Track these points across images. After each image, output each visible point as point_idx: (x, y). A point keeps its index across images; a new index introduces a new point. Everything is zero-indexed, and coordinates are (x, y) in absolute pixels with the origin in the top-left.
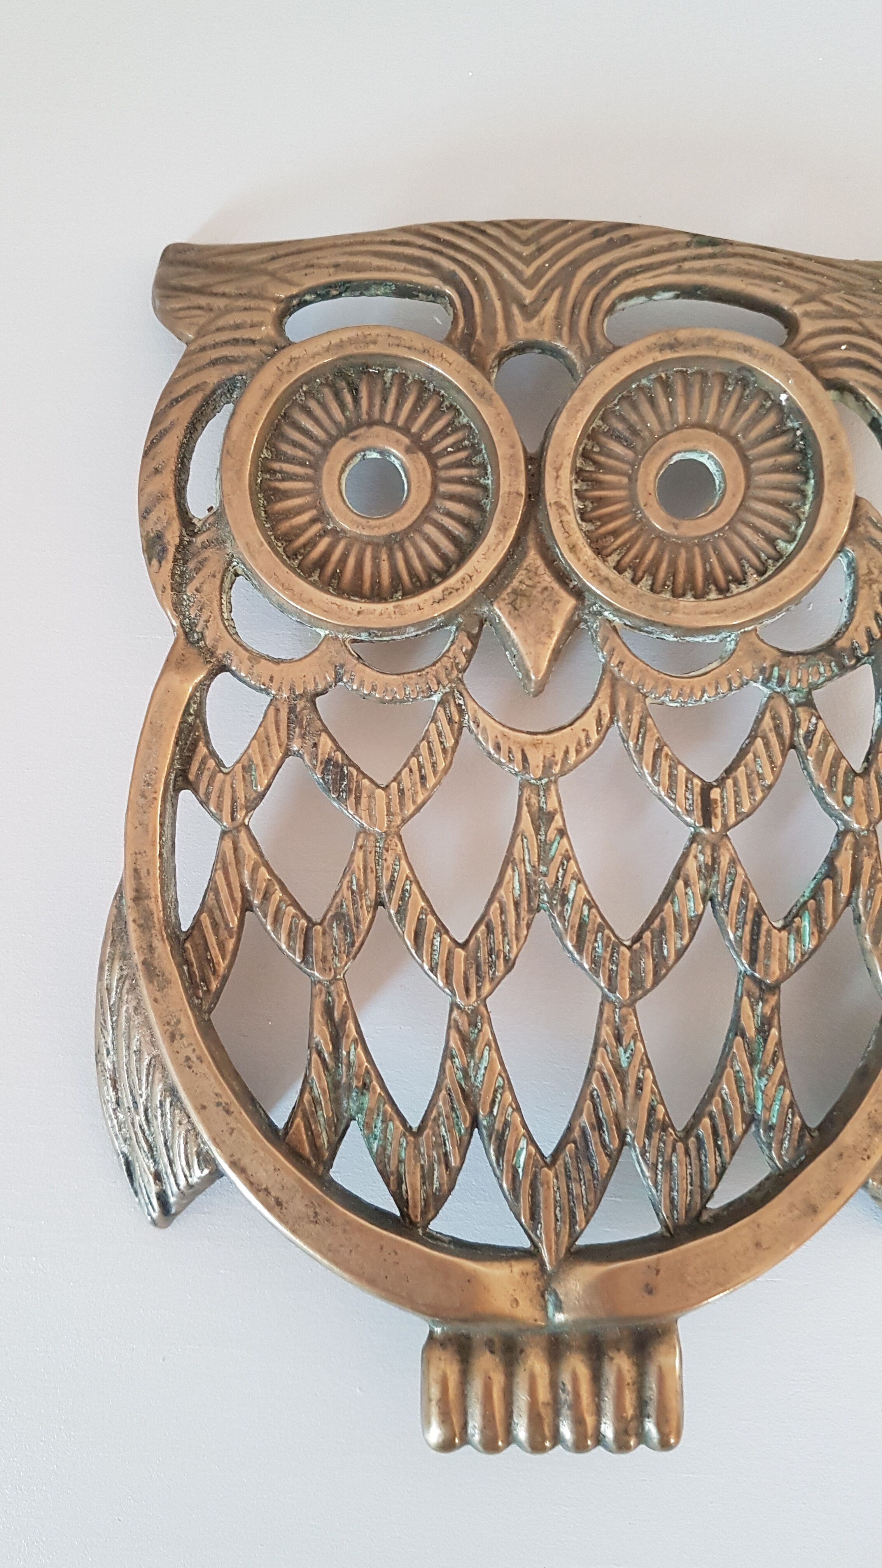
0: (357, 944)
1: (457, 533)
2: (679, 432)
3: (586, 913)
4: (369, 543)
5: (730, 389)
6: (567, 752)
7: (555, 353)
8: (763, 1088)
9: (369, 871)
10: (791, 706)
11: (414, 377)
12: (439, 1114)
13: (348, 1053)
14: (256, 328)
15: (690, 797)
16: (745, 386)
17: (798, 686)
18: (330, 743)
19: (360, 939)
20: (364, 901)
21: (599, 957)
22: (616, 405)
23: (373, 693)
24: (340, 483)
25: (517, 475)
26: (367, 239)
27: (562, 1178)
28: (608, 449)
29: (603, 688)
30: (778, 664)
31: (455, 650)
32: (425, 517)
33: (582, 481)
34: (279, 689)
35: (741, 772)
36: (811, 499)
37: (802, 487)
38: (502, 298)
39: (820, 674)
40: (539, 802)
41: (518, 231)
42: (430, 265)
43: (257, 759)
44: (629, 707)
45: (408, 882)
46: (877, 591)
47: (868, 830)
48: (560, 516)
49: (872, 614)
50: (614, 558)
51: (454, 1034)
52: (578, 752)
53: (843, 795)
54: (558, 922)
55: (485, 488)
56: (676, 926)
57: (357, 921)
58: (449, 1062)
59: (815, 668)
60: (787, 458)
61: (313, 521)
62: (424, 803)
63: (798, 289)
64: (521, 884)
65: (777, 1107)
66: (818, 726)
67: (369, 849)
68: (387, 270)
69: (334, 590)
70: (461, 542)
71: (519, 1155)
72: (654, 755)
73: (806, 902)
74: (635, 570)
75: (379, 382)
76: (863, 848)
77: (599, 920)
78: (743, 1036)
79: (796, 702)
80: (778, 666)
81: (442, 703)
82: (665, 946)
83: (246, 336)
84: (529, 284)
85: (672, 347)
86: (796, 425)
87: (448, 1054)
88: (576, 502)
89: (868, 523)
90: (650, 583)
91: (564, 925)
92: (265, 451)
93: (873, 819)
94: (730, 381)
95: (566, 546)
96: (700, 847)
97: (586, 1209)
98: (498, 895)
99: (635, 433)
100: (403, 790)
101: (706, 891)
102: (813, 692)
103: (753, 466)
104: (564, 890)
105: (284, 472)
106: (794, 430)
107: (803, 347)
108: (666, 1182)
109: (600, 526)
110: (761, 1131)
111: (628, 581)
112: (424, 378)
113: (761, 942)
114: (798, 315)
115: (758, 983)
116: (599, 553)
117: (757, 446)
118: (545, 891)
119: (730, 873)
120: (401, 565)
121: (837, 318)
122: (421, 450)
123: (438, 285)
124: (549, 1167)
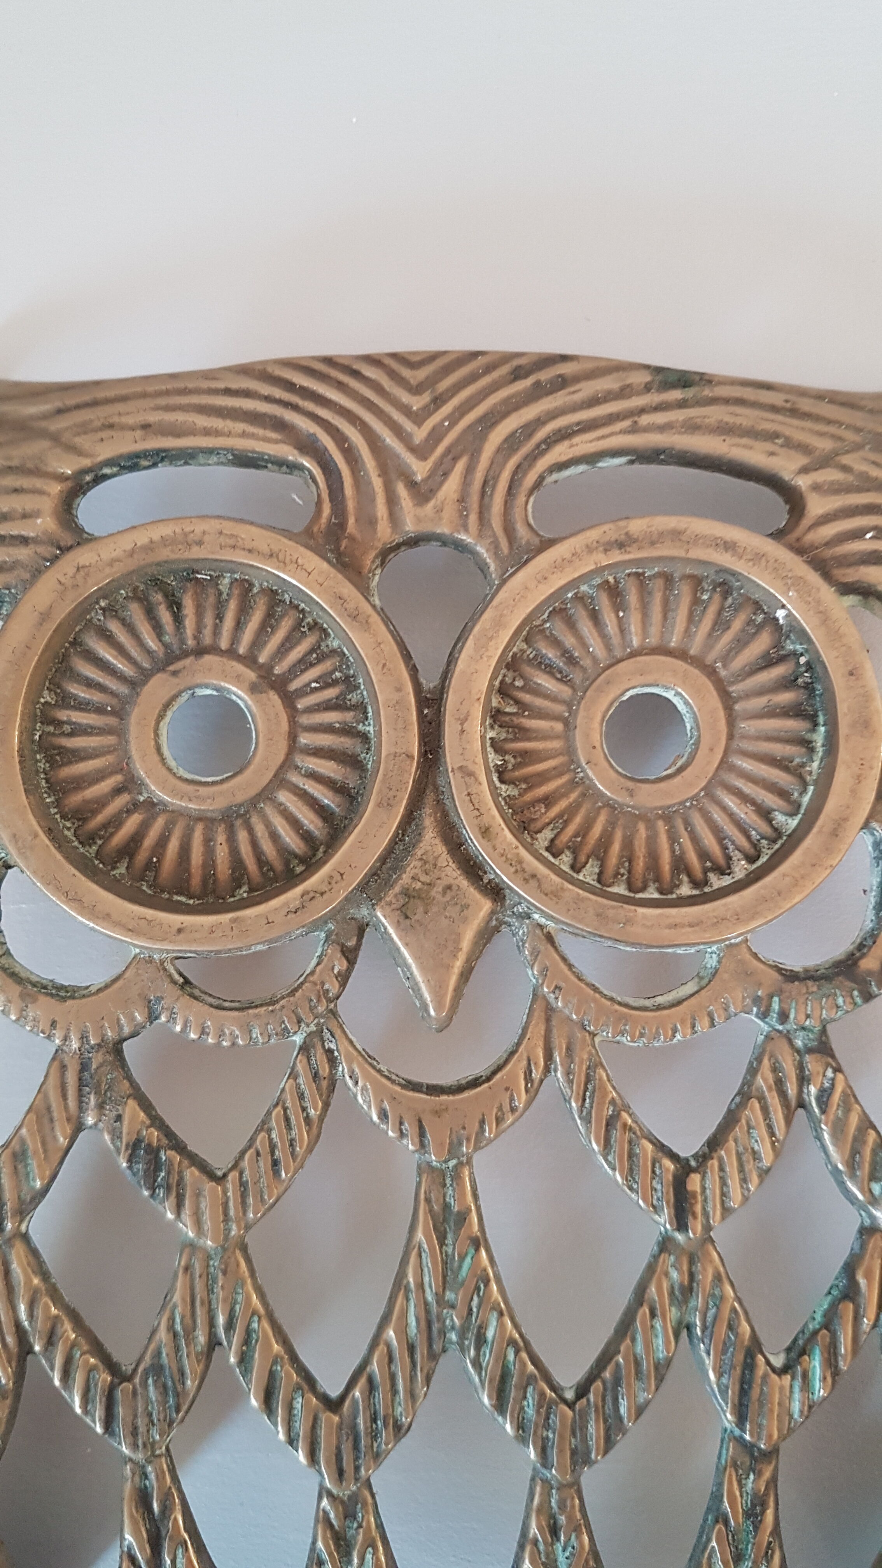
0: (183, 1408)
1: (326, 801)
2: (632, 660)
3: (511, 1358)
4: (200, 819)
5: (705, 597)
7: (460, 547)
9: (198, 1303)
10: (798, 1051)
11: (261, 585)
14: (29, 521)
15: (659, 1187)
16: (726, 594)
17: (807, 1023)
18: (140, 1114)
20: (192, 1347)
21: (529, 1420)
22: (545, 621)
23: (203, 1037)
24: (157, 735)
25: (405, 728)
26: (191, 385)
28: (535, 683)
29: (533, 1023)
30: (780, 992)
31: (322, 970)
32: (279, 780)
33: (500, 726)
34: (66, 1038)
35: (728, 1146)
36: (820, 754)
37: (808, 736)
38: (384, 472)
39: (838, 1007)
40: (444, 1196)
41: (406, 372)
42: (280, 425)
43: (33, 1144)
44: (569, 1050)
45: (256, 1318)
48: (467, 786)
51: (322, 1533)
52: (498, 1117)
53: (870, 1180)
54: (472, 1371)
55: (364, 737)
56: (637, 1373)
57: (183, 1374)
59: (831, 998)
60: (786, 697)
61: (118, 791)
62: (277, 1201)
63: (804, 448)
64: (417, 1321)
66: (836, 1082)
67: (197, 1273)
68: (217, 433)
69: (150, 887)
70: (332, 814)
72: (607, 1124)
73: (814, 1332)
74: (575, 852)
75: (211, 591)
77: (531, 1368)
78: (727, 1524)
79: (805, 1045)
80: (778, 996)
81: (305, 1049)
82: (621, 1401)
83: (15, 532)
84: (421, 452)
85: (621, 545)
86: (799, 648)
87: (316, 1559)
88: (492, 755)
90: (597, 870)
91: (479, 1376)
92: (46, 692)
94: (705, 587)
95: (476, 830)
96: (672, 1258)
98: (384, 1336)
99: (571, 660)
100: (246, 1182)
101: (681, 1322)
102: (831, 1031)
103: (737, 707)
104: (480, 1326)
105: (74, 723)
106: (796, 655)
107: (811, 537)
109: (525, 792)
111: (566, 868)
112: (274, 588)
113: (755, 1393)
114: (804, 489)
115: (748, 1448)
116: (525, 829)
117: (743, 680)
118: (453, 1328)
119: (713, 1295)
120: (245, 850)
121: (859, 490)
122: (273, 688)
123: (291, 455)
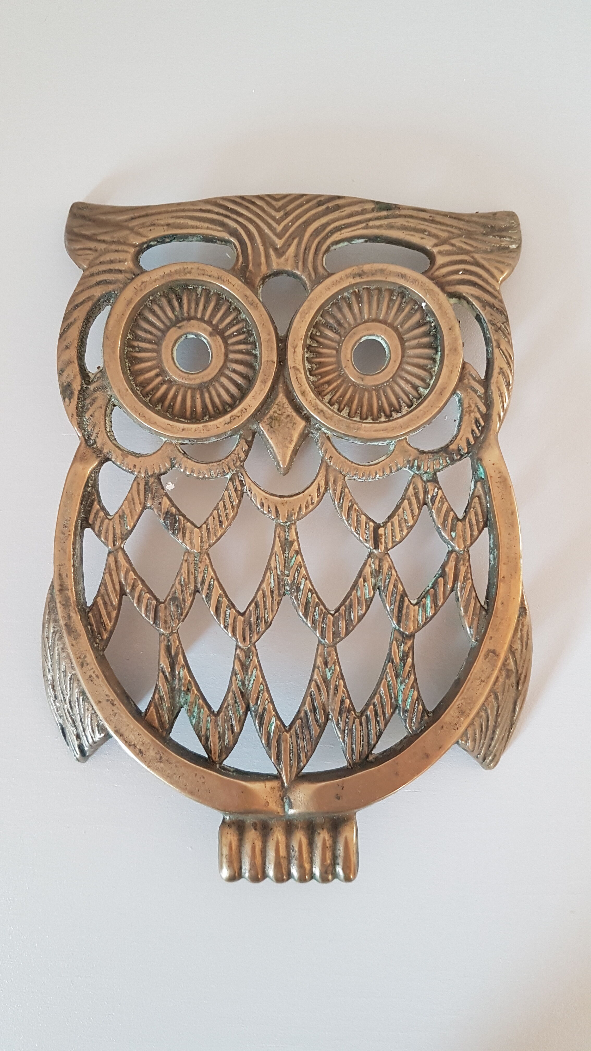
0: (184, 614)
1: (239, 382)
2: (364, 324)
3: (310, 596)
4: (189, 388)
5: (394, 298)
6: (300, 508)
7: (295, 276)
8: (402, 690)
9: (191, 574)
10: (424, 482)
11: (214, 291)
12: (229, 705)
13: (179, 673)
14: (122, 263)
15: (368, 532)
16: (403, 297)
17: (428, 471)
18: (168, 502)
19: (186, 611)
20: (188, 590)
21: (317, 620)
22: (329, 308)
23: (192, 474)
24: (172, 353)
25: (272, 350)
26: (186, 208)
27: (294, 737)
28: (325, 334)
29: (321, 471)
30: (417, 458)
31: (238, 450)
32: (221, 373)
33: (310, 352)
34: (139, 472)
35: (396, 518)
36: (438, 364)
37: (434, 356)
38: (264, 244)
39: (440, 464)
40: (285, 535)
41: (274, 203)
42: (222, 224)
43: (127, 512)
44: (335, 482)
45: (212, 580)
46: (473, 417)
47: (464, 551)
48: (296, 375)
49: (470, 430)
50: (328, 397)
51: (237, 662)
52: (307, 508)
53: (451, 531)
54: (295, 601)
55: (255, 356)
56: (358, 603)
57: (184, 601)
58: (234, 677)
59: (438, 460)
60: (425, 340)
61: (157, 375)
62: (221, 536)
63: (436, 236)
64: (274, 581)
65: (410, 700)
66: (438, 493)
67: (191, 562)
68: (197, 228)
69: (170, 415)
70: (242, 387)
71: (272, 726)
72: (349, 509)
73: (429, 590)
74: (340, 404)
75: (194, 294)
76: (460, 561)
77: (317, 600)
78: (393, 662)
79: (427, 479)
80: (417, 460)
81: (231, 479)
82: (352, 614)
83: (117, 268)
84: (280, 236)
85: (360, 275)
86: (432, 320)
87: (234, 673)
88: (307, 364)
89: (470, 377)
90: (348, 411)
91: (298, 603)
92: (129, 335)
93: (466, 545)
94: (395, 294)
95: (299, 392)
96: (373, 560)
97: (306, 754)
98: (262, 587)
99: (340, 324)
100: (209, 528)
101: (375, 585)
102: (438, 474)
103: (406, 344)
104: (298, 584)
105: (140, 347)
106: (430, 323)
107: (437, 273)
108: (349, 740)
109: (320, 379)
110: (401, 713)
111: (336, 410)
112: (219, 293)
113: (404, 612)
114: (435, 253)
115: (402, 634)
116: (320, 394)
117: (409, 333)
118: (288, 585)
119: (388, 574)
120: (208, 401)
121: (458, 254)
122: (218, 334)
123: (227, 236)
124: (287, 732)
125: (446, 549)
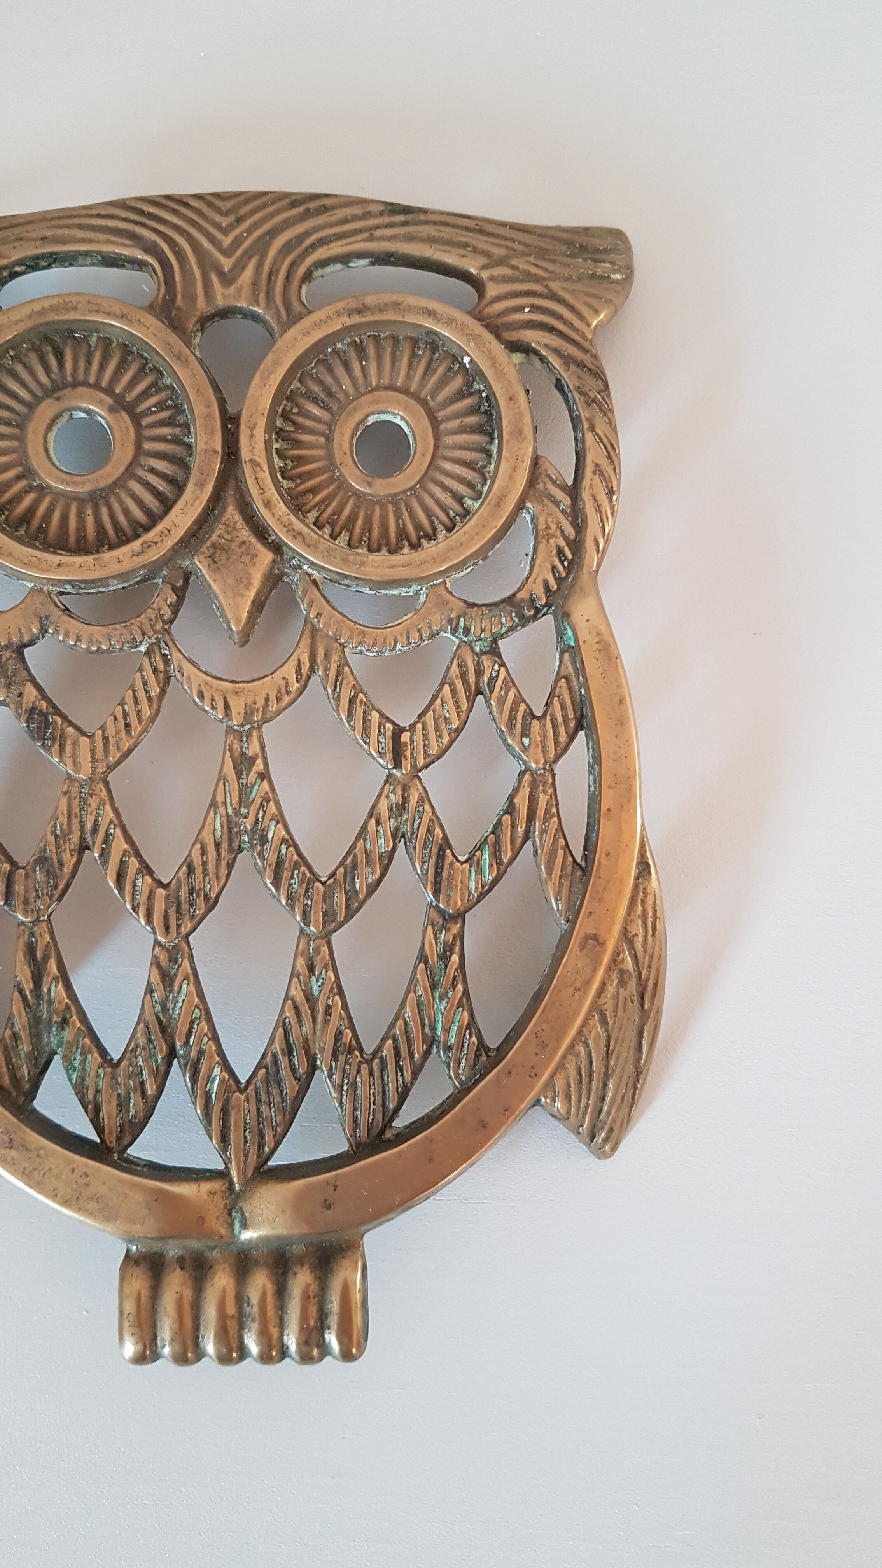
0: (61, 887)
1: (161, 488)
2: (371, 394)
3: (284, 851)
4: (73, 499)
5: (420, 352)
6: (267, 700)
7: (255, 317)
8: (443, 1010)
9: (73, 816)
10: (477, 654)
11: (118, 341)
12: (137, 1046)
13: (49, 990)
15: (383, 741)
16: (435, 350)
17: (483, 635)
18: (34, 692)
19: (64, 882)
20: (67, 845)
21: (295, 893)
22: (313, 368)
23: (78, 643)
24: (46, 442)
25: (213, 433)
26: (75, 213)
27: (253, 1101)
28: (306, 410)
29: (304, 638)
30: (465, 614)
31: (159, 601)
32: (129, 473)
33: (281, 440)
35: (429, 717)
36: (495, 458)
37: (488, 447)
38: (202, 266)
39: (502, 624)
40: (241, 748)
41: (219, 203)
42: (134, 236)
44: (327, 656)
45: (112, 826)
46: (554, 545)
47: (544, 769)
48: (255, 473)
49: (550, 567)
50: (314, 514)
51: (155, 971)
52: (278, 699)
53: (522, 737)
54: (258, 861)
55: (189, 446)
56: (367, 862)
57: (61, 864)
58: (148, 997)
59: (497, 618)
60: (472, 420)
61: (19, 478)
62: (130, 751)
63: (485, 254)
64: (222, 826)
65: (456, 1028)
66: (500, 672)
67: (74, 795)
68: (91, 242)
69: (41, 544)
70: (167, 498)
71: (213, 1082)
72: (350, 702)
73: (487, 837)
74: (333, 526)
75: (84, 345)
76: (539, 786)
77: (296, 857)
78: (426, 963)
79: (481, 650)
80: (464, 618)
81: (148, 653)
82: (357, 881)
84: (227, 253)
85: (360, 312)
86: (482, 386)
87: (150, 991)
88: (276, 460)
89: (547, 480)
90: (347, 538)
91: (264, 864)
93: (548, 758)
94: (421, 345)
95: (261, 502)
96: (392, 787)
97: (274, 1130)
98: (200, 839)
99: (330, 394)
100: (108, 737)
101: (397, 829)
102: (500, 642)
103: (442, 427)
104: (263, 830)
106: (480, 392)
107: (489, 311)
108: (350, 1102)
109: (300, 484)
110: (441, 1052)
111: (327, 537)
112: (127, 343)
113: (445, 874)
114: (485, 279)
115: (442, 913)
116: (299, 510)
117: (445, 408)
118: (246, 832)
119: (419, 811)
120: (106, 519)
121: (522, 281)
122: (125, 409)
123: (140, 255)
124: (242, 1091)
125: (516, 767)
